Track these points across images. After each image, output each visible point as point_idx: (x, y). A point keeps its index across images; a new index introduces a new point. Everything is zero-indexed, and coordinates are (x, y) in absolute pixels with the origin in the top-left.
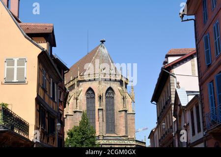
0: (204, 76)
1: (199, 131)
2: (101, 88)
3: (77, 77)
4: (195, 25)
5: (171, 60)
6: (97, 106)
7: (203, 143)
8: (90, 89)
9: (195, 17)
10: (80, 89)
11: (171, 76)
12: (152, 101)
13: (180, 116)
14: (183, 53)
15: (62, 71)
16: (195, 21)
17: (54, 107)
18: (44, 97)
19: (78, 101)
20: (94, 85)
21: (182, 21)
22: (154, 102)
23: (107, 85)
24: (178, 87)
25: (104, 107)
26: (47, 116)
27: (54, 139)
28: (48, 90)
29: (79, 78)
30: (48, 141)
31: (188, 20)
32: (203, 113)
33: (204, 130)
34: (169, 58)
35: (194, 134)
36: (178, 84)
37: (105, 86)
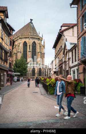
0: (80, 35)
1: (76, 61)
2: (30, 42)
3: (19, 36)
4: (77, 10)
5: (63, 28)
6: (28, 50)
7: (77, 67)
8: (25, 42)
9: (78, 6)
10: (21, 42)
11: (63, 36)
12: (53, 48)
13: (66, 54)
14: (69, 26)
15: (12, 31)
16: (77, 8)
17: (7, 48)
18: (2, 42)
19: (20, 47)
20: (27, 40)
21: (71, 8)
22: (54, 48)
23: (33, 40)
24: (66, 41)
25: (31, 50)
26: (3, 52)
27: (7, 63)
28: (4, 39)
29: (20, 37)
30: (4, 64)
31: (74, 7)
32: (78, 52)
33: (78, 60)
34: (62, 27)
35: (73, 62)
36: (66, 39)
37: (32, 41)
